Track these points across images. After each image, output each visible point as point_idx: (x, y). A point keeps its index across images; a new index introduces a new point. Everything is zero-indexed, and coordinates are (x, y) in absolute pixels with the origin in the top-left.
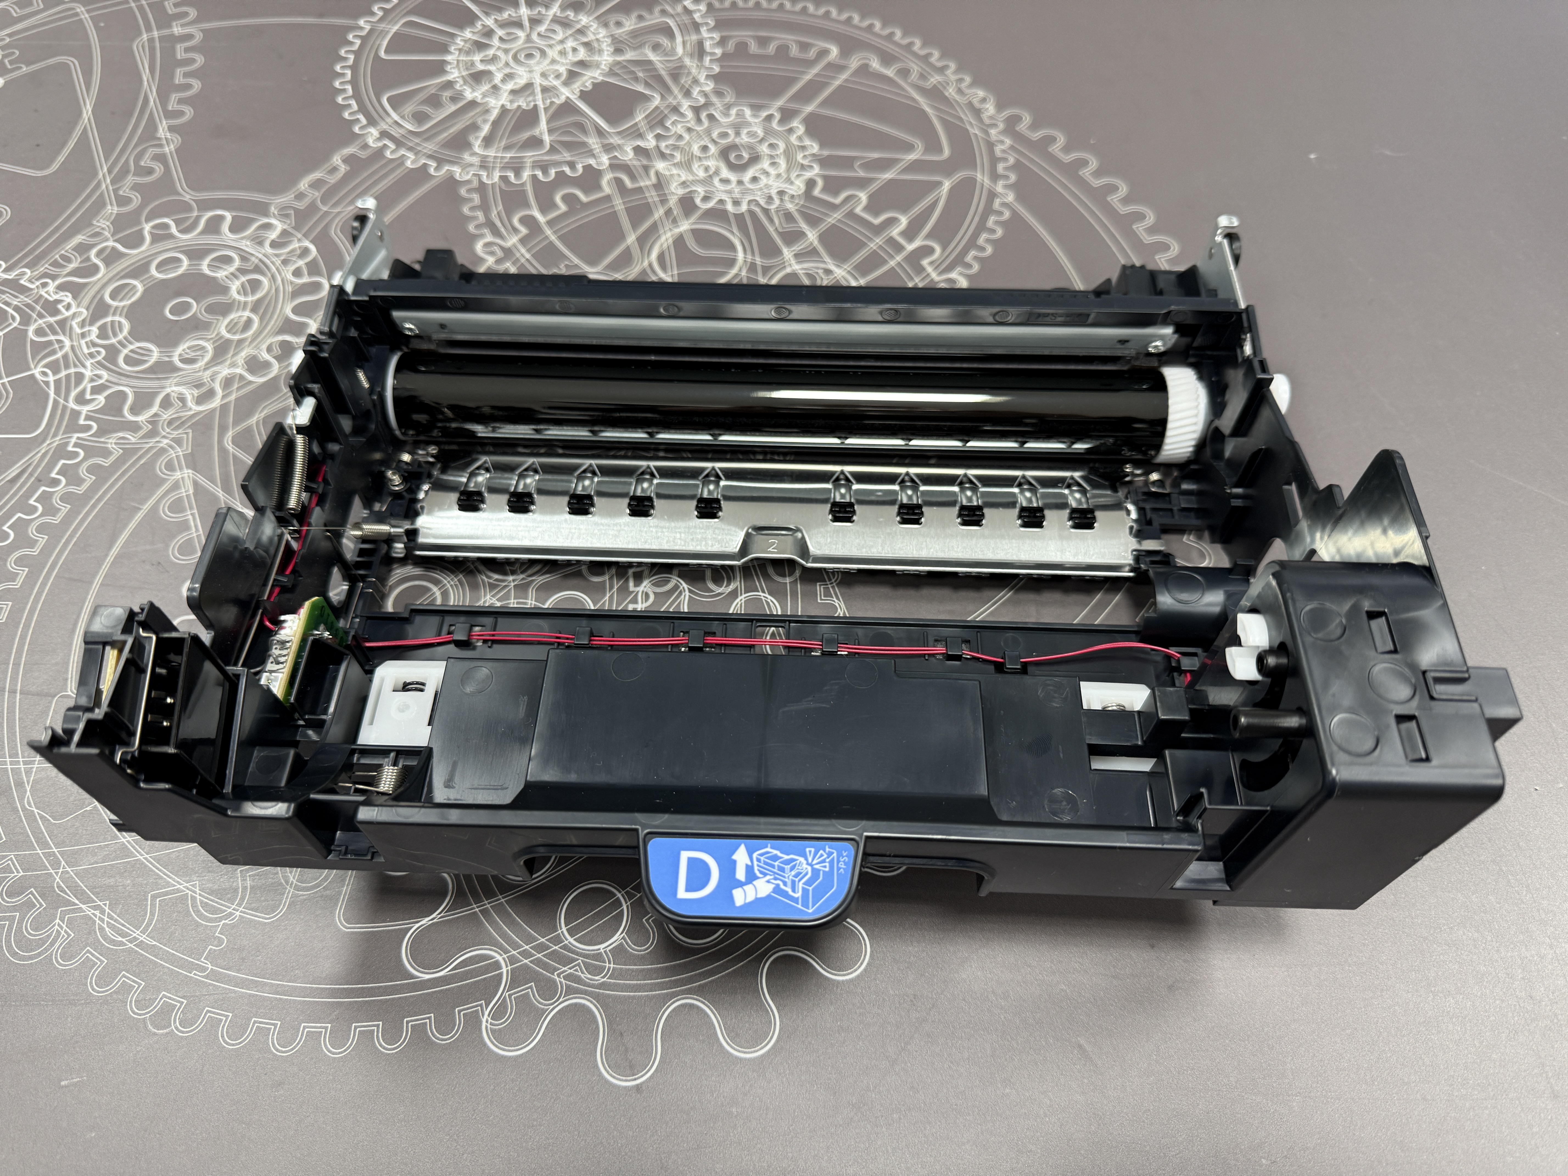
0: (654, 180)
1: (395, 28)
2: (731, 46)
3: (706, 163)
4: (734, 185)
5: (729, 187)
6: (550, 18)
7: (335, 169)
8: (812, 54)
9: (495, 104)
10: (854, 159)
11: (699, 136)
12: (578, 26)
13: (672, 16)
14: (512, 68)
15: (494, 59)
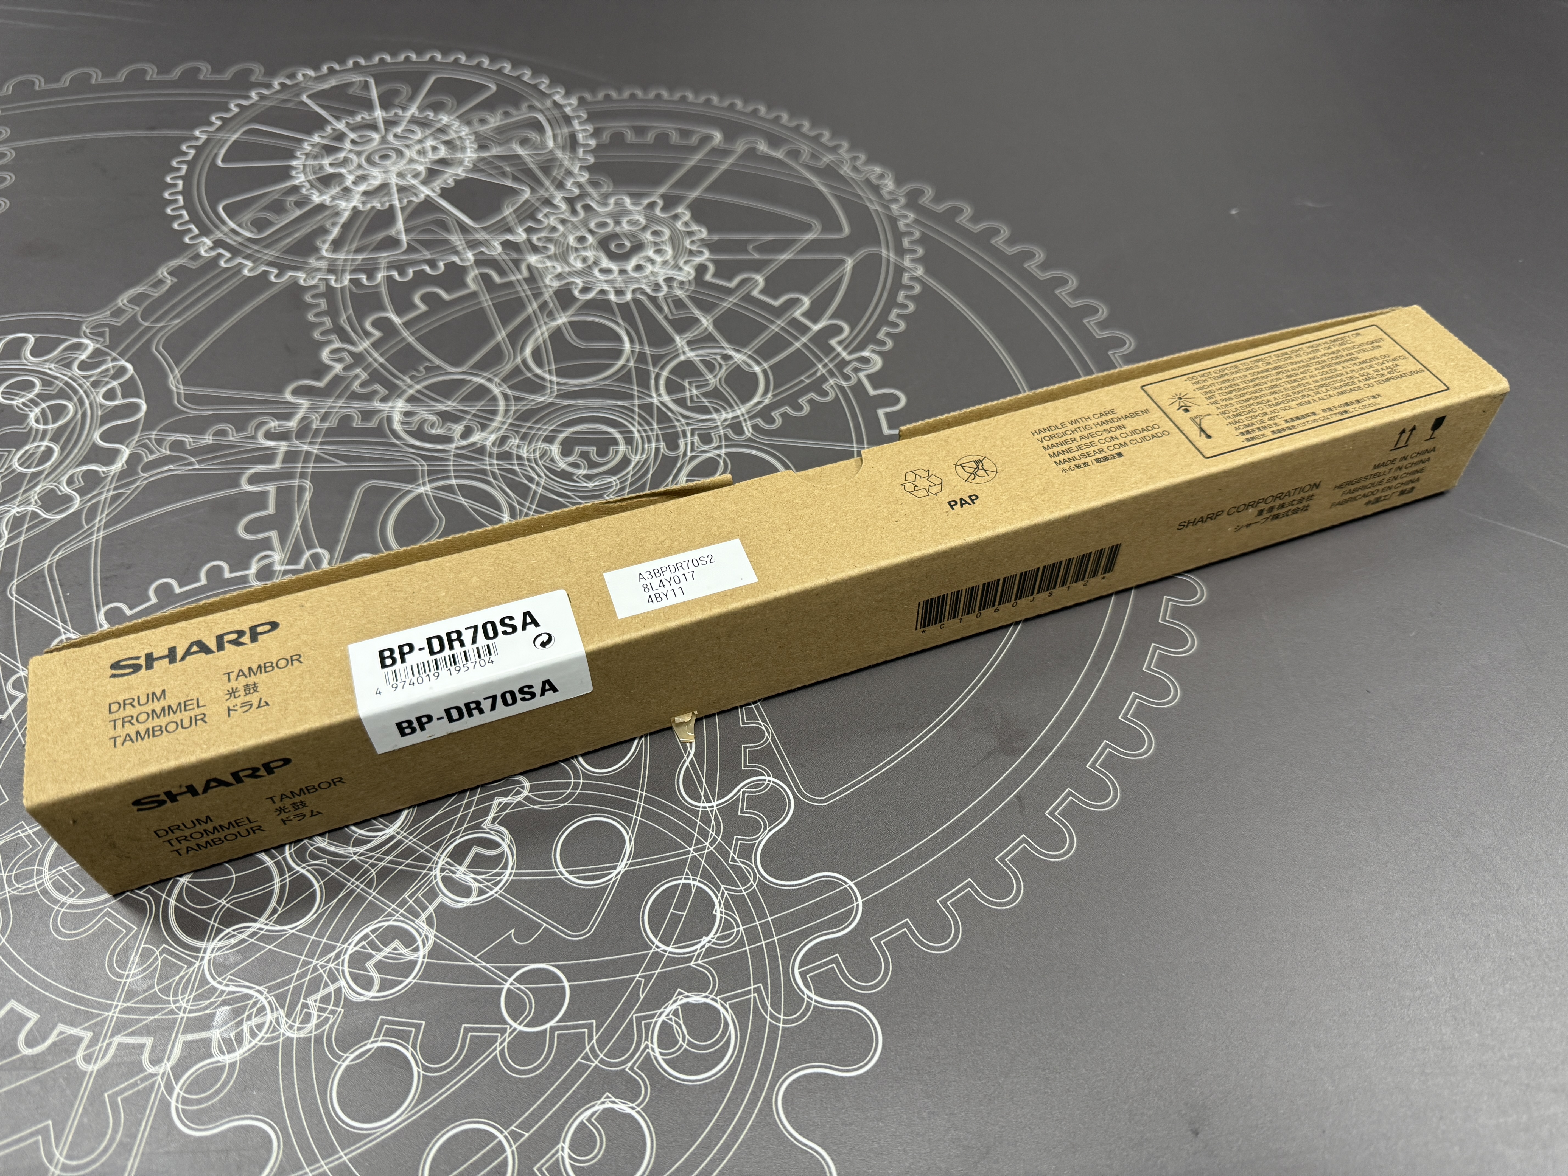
0: (526, 273)
1: (235, 137)
2: (605, 137)
3: (584, 253)
4: (616, 274)
5: (610, 277)
6: (407, 119)
7: (161, 282)
8: (694, 140)
9: (346, 207)
10: (748, 241)
11: (575, 227)
12: (439, 125)
13: (541, 111)
14: (366, 169)
15: (345, 162)
